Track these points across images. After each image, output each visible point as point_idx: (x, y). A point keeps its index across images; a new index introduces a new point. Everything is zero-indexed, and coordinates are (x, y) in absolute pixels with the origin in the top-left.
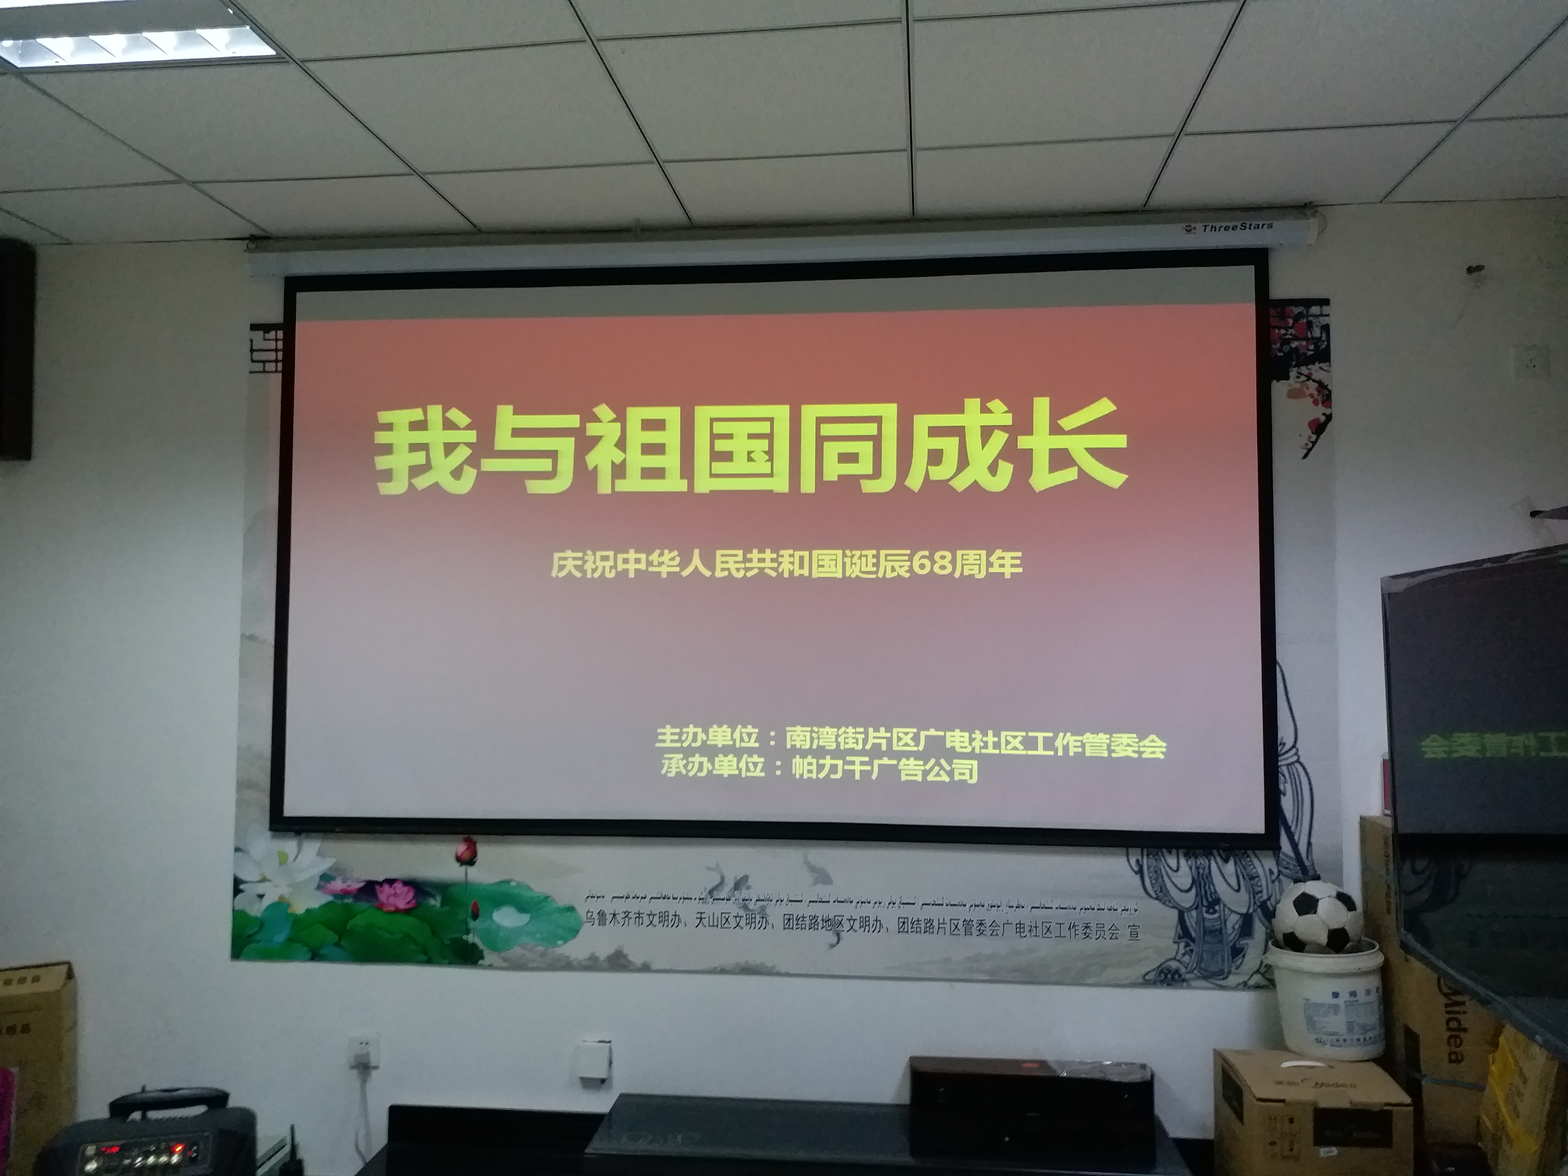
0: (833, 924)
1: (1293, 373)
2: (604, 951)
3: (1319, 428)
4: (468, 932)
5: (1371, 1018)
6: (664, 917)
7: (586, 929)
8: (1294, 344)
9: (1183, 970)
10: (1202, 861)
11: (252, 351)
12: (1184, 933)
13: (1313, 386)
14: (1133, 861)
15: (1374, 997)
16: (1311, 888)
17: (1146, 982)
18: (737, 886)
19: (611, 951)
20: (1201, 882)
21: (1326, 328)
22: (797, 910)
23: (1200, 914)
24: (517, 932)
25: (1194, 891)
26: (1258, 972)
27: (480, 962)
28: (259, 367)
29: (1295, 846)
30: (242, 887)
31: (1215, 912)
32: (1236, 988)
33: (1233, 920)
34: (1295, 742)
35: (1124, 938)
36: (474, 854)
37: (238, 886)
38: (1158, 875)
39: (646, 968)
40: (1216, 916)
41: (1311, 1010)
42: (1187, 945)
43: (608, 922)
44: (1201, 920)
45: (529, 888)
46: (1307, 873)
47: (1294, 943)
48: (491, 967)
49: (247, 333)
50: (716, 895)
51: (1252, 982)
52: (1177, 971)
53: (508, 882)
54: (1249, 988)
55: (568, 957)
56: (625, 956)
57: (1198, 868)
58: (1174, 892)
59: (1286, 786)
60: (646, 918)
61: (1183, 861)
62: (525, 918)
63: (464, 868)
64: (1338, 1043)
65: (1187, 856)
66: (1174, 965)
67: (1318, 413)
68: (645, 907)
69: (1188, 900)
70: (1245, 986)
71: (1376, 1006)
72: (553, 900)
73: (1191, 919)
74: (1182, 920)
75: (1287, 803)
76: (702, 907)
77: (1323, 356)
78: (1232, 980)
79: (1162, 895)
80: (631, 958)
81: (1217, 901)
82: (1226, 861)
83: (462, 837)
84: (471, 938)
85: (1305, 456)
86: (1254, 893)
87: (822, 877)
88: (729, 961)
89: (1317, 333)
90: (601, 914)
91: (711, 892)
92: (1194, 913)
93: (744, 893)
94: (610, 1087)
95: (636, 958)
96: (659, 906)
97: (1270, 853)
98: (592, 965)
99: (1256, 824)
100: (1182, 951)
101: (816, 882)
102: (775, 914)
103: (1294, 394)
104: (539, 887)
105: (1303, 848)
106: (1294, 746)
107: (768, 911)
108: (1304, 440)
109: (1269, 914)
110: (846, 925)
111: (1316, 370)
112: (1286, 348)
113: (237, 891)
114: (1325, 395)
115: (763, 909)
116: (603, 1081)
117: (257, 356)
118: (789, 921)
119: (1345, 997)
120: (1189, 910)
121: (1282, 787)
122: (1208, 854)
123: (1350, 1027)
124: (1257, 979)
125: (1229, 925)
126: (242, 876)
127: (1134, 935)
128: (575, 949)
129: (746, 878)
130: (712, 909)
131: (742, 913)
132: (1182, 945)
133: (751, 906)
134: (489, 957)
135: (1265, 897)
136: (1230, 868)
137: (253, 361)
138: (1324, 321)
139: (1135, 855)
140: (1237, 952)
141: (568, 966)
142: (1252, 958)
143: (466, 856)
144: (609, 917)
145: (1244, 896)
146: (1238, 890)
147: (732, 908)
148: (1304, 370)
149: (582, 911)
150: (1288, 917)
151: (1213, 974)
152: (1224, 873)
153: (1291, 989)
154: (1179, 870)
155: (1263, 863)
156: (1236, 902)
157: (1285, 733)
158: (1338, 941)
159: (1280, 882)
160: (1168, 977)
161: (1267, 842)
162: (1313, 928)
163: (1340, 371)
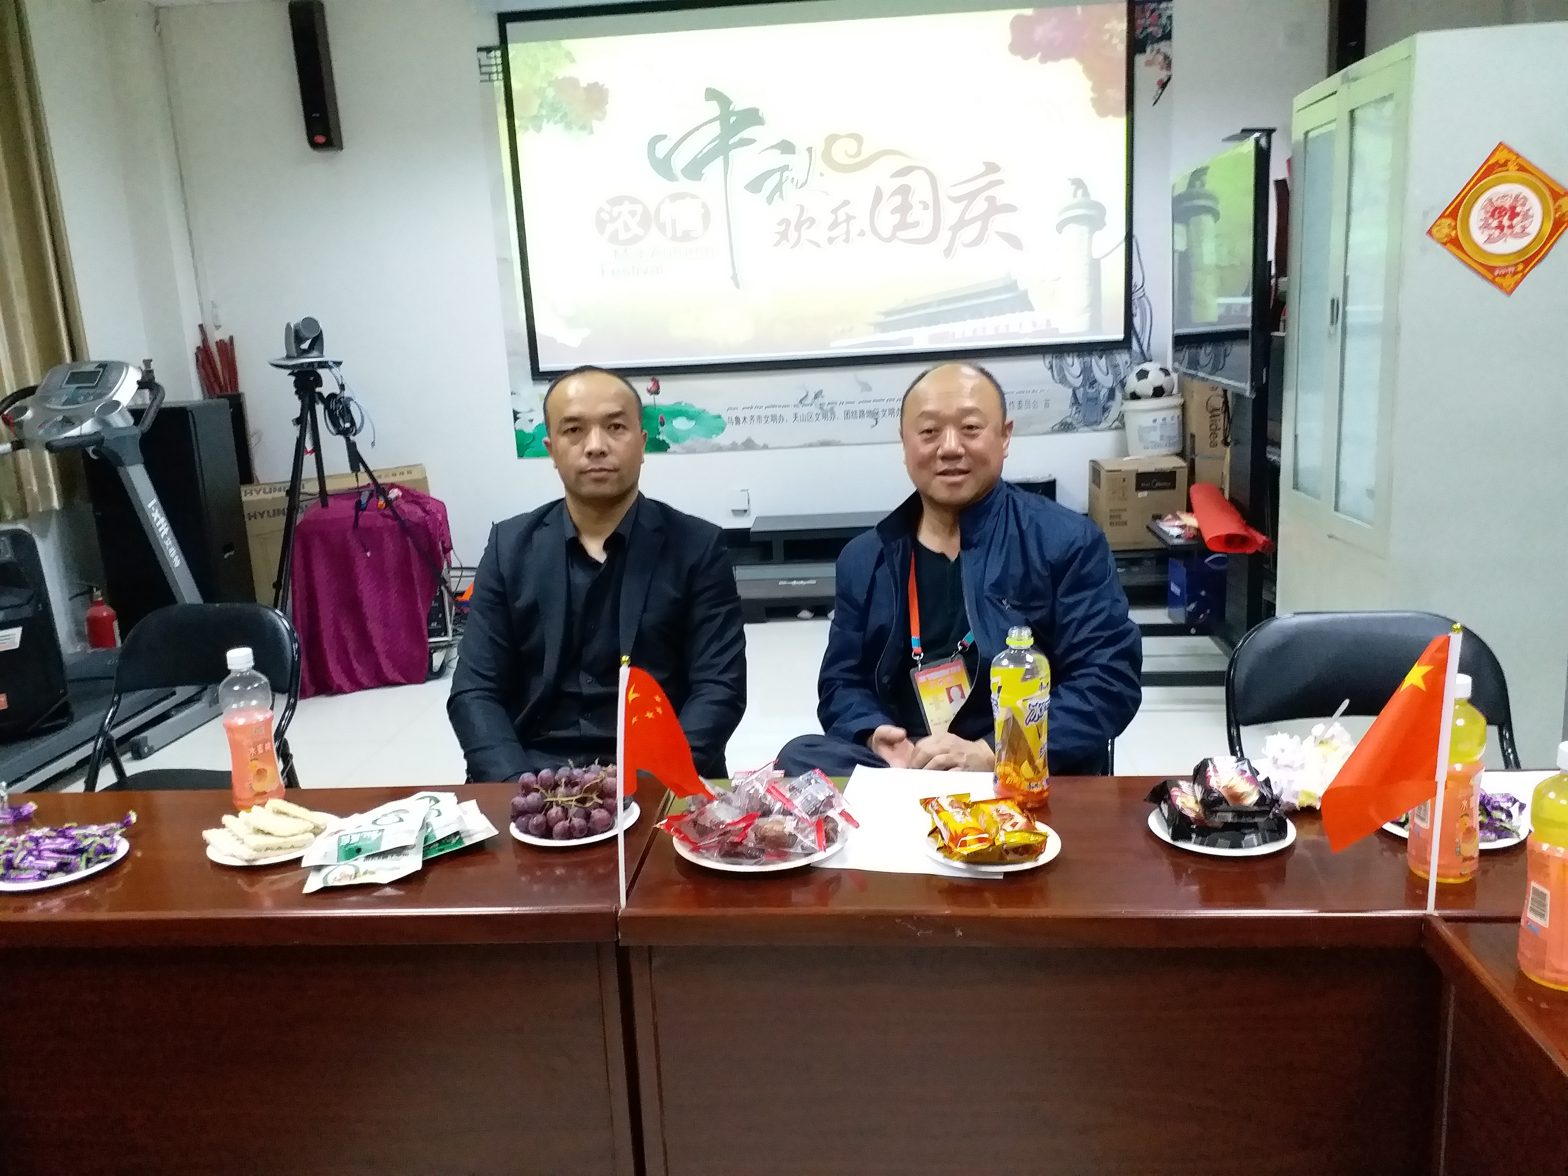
0: (874, 414)
1: (1149, 49)
2: (740, 440)
3: (1163, 85)
4: (659, 434)
5: (1174, 431)
6: (774, 418)
7: (728, 428)
8: (1150, 30)
9: (1074, 423)
10: (1087, 359)
11: (480, 66)
12: (1076, 401)
13: (1160, 58)
14: (1047, 361)
15: (1176, 420)
16: (1146, 366)
17: (1053, 431)
18: (816, 397)
19: (744, 439)
20: (1086, 371)
21: (1170, 18)
22: (852, 408)
23: (1085, 390)
24: (688, 433)
25: (1082, 377)
26: (1117, 419)
27: (668, 450)
28: (486, 77)
29: (1141, 346)
30: (518, 416)
31: (1093, 388)
32: (1103, 430)
33: (1104, 392)
34: (1143, 284)
35: (1041, 407)
36: (658, 388)
37: (516, 415)
38: (1061, 370)
39: (765, 447)
40: (1094, 390)
41: (1142, 430)
42: (1077, 408)
43: (741, 422)
44: (1085, 393)
45: (692, 406)
46: (1146, 359)
47: (1135, 396)
48: (675, 452)
49: (474, 55)
50: (804, 402)
51: (1114, 426)
52: (1071, 424)
53: (680, 403)
54: (1112, 429)
55: (719, 444)
56: (753, 442)
57: (1084, 364)
58: (1069, 378)
59: (1137, 311)
60: (763, 419)
61: (1076, 360)
62: (693, 423)
63: (653, 396)
64: (1156, 446)
65: (1078, 356)
66: (1069, 420)
67: (1163, 75)
68: (763, 413)
69: (1078, 382)
70: (1110, 428)
71: (1177, 426)
72: (708, 413)
73: (1080, 393)
74: (1074, 394)
75: (1137, 321)
76: (796, 410)
77: (1167, 36)
78: (1103, 425)
79: (1063, 380)
80: (756, 442)
81: (1095, 381)
82: (1101, 357)
83: (649, 378)
84: (661, 437)
85: (1155, 103)
86: (1116, 375)
87: (866, 387)
88: (815, 439)
89: (1164, 21)
90: (737, 419)
91: (801, 401)
92: (1082, 389)
93: (820, 400)
94: (749, 515)
95: (759, 442)
96: (770, 412)
97: (1126, 351)
98: (734, 447)
99: (1120, 336)
100: (1074, 412)
101: (862, 391)
102: (839, 411)
103: (1149, 63)
104: (698, 405)
105: (1145, 347)
106: (1142, 286)
107: (835, 410)
108: (1154, 93)
109: (1123, 384)
110: (881, 414)
111: (1163, 46)
112: (1145, 33)
113: (516, 419)
114: (1168, 63)
115: (832, 409)
116: (745, 511)
117: (484, 69)
118: (847, 414)
119: (1160, 421)
120: (1078, 388)
121: (1134, 312)
122: (1090, 354)
123: (1162, 437)
124: (1117, 423)
125: (1102, 394)
126: (518, 409)
127: (1047, 405)
128: (723, 439)
129: (821, 392)
130: (803, 411)
131: (820, 411)
132: (1074, 409)
133: (825, 407)
134: (673, 447)
135: (1123, 377)
136: (1103, 361)
137: (482, 74)
138: (1169, 13)
139: (1048, 359)
140: (1105, 409)
141: (719, 449)
142: (1113, 414)
143: (654, 389)
144: (742, 420)
145: (1110, 377)
146: (1108, 374)
147: (814, 409)
148: (1156, 46)
149: (725, 417)
150: (1133, 384)
151: (1091, 423)
152: (1099, 365)
153: (1132, 423)
154: (1074, 365)
155: (1122, 358)
156: (1106, 381)
157: (1137, 279)
158: (1159, 392)
159: (1130, 366)
160: (1066, 427)
161: (1124, 344)
162: (1145, 387)
163: (1177, 47)
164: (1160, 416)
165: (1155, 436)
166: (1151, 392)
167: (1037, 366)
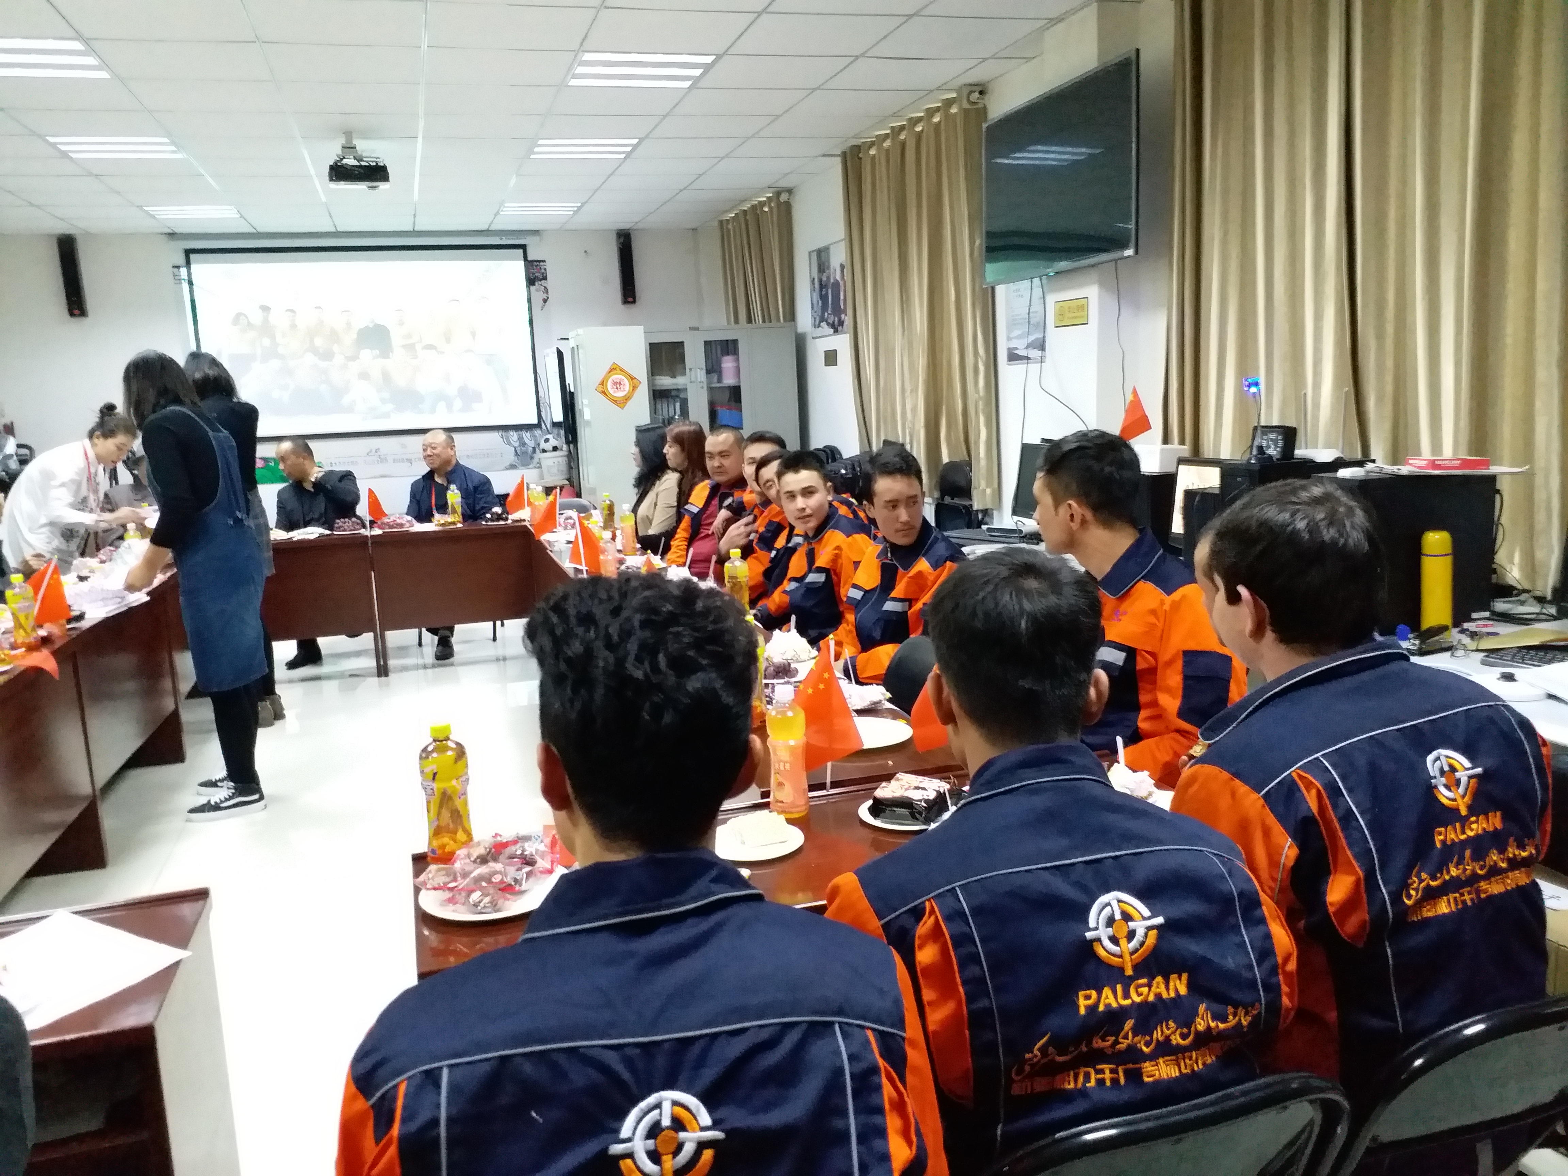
1: (537, 284)
3: (545, 301)
5: (564, 467)
8: (536, 275)
9: (517, 465)
10: (520, 433)
11: (174, 276)
12: (516, 454)
13: (543, 288)
14: (500, 434)
16: (548, 436)
17: (507, 469)
20: (520, 439)
21: (545, 269)
23: (520, 448)
25: (518, 441)
26: (537, 463)
29: (545, 426)
31: (525, 447)
32: (530, 468)
33: (530, 449)
38: (508, 439)
41: (549, 468)
44: (521, 450)
46: (548, 433)
47: (544, 451)
49: (170, 270)
51: (536, 466)
54: (536, 468)
57: (519, 435)
58: (512, 443)
59: (542, 409)
61: (514, 433)
65: (516, 431)
66: (514, 463)
67: (545, 296)
69: (517, 444)
70: (534, 467)
73: (518, 450)
74: (515, 450)
75: (542, 413)
76: (366, 458)
77: (545, 278)
78: (531, 466)
79: (509, 443)
81: (525, 444)
82: (527, 432)
85: (542, 310)
86: (536, 440)
87: (404, 446)
89: (543, 271)
93: (379, 453)
97: (539, 429)
99: (535, 421)
101: (401, 449)
102: (390, 459)
103: (537, 290)
105: (548, 426)
106: (544, 397)
107: (387, 458)
108: (541, 305)
109: (539, 445)
111: (544, 282)
112: (534, 276)
114: (546, 290)
115: (385, 458)
117: (176, 277)
118: (395, 461)
119: (556, 463)
120: (517, 447)
122: (521, 430)
123: (558, 471)
124: (538, 465)
127: (502, 456)
130: (370, 459)
131: (379, 459)
132: (516, 458)
133: (381, 457)
135: (538, 441)
136: (528, 434)
138: (544, 267)
139: (501, 432)
140: (532, 458)
142: (536, 460)
145: (532, 441)
147: (376, 458)
148: (540, 283)
150: (543, 445)
151: (525, 465)
152: (526, 436)
153: (544, 464)
154: (514, 436)
155: (538, 432)
156: (531, 444)
157: (541, 394)
158: (555, 449)
159: (541, 436)
160: (513, 467)
161: (538, 426)
162: (548, 446)
163: (550, 283)
164: (556, 460)
165: (555, 470)
166: (551, 449)
167: (495, 436)
